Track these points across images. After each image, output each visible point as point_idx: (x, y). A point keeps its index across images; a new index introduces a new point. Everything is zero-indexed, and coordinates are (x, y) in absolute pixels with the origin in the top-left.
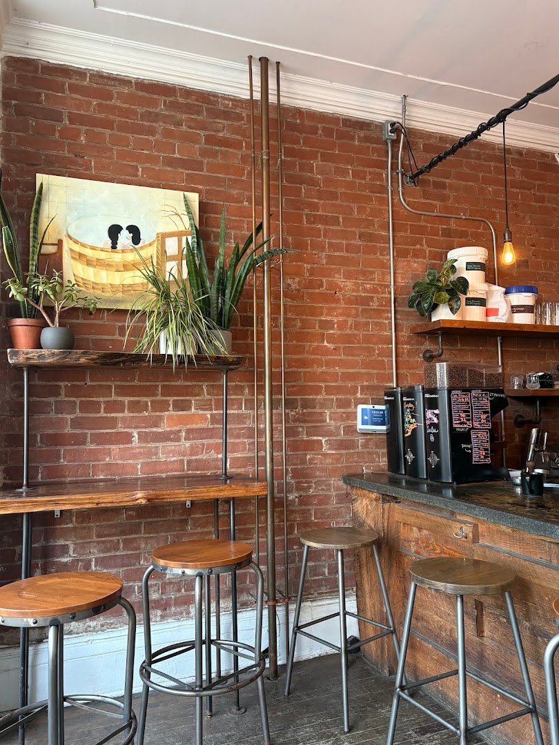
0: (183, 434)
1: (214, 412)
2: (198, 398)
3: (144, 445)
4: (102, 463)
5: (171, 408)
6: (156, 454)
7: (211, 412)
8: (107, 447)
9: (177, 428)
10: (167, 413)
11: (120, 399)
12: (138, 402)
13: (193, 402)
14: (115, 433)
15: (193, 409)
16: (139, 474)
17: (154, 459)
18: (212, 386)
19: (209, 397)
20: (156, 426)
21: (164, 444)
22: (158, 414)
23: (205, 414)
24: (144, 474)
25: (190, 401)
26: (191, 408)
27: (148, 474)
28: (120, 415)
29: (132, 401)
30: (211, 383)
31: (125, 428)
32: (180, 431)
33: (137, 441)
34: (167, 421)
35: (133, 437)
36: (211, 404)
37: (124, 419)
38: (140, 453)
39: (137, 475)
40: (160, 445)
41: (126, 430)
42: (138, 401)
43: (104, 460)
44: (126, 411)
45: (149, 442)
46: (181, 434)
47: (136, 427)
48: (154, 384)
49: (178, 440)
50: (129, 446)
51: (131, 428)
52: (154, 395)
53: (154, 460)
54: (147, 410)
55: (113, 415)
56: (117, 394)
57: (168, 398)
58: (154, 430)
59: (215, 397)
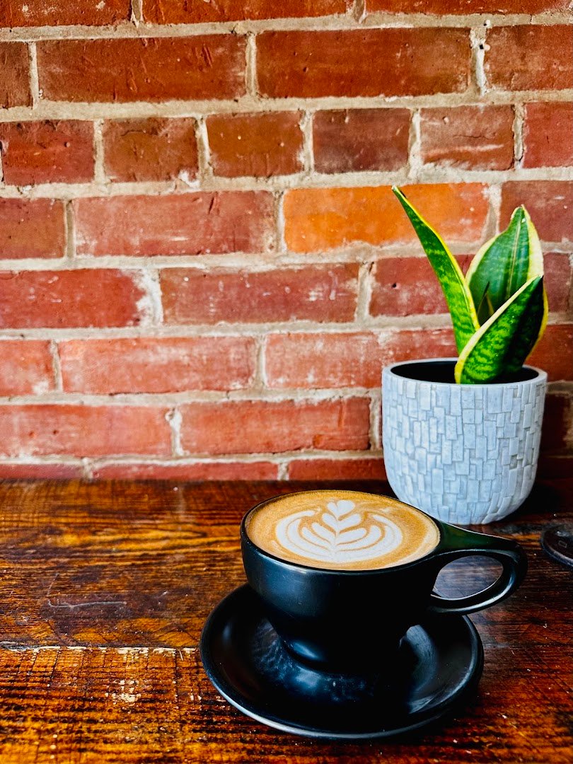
0: (366, 285)
1: (522, 174)
2: (440, 100)
3: (189, 331)
4: (19, 401)
5: (306, 155)
6: (245, 374)
7: (505, 176)
8: (36, 334)
9: (338, 256)
10: (291, 180)
11: (66, 111)
12: (153, 126)
13: (417, 120)
14: (61, 274)
15: (416, 160)
16: (179, 450)
17: (237, 393)
18: (519, 32)
19: (501, 95)
20: (241, 245)
21: (279, 328)
22: (246, 183)
23: (477, 186)
24: (197, 451)
25: (404, 118)
26: (402, 151)
27: (215, 454)
28: (76, 191)
29: (126, 123)
30: (516, 19)
31: (99, 252)
32: (350, 270)
33: (160, 313)
34: (290, 217)
35: (140, 294)
36: (506, 136)
37: (93, 211)
38: (178, 368)
39: (169, 454)
40: (262, 331)
41: (108, 262)
42: (152, 119)
43: (28, 390)
44: (99, 168)
45: (213, 320)
46: (353, 284)
47: (151, 249)
48: (221, 28)
49: (344, 311)
50: (127, 332)
51: (127, 250)
52: (224, 88)
53: (237, 398)
54: (193, 165)
55: (46, 190)
56: (55, 89)
57: (291, 104)
58: (234, 262)
59: (534, 95)
